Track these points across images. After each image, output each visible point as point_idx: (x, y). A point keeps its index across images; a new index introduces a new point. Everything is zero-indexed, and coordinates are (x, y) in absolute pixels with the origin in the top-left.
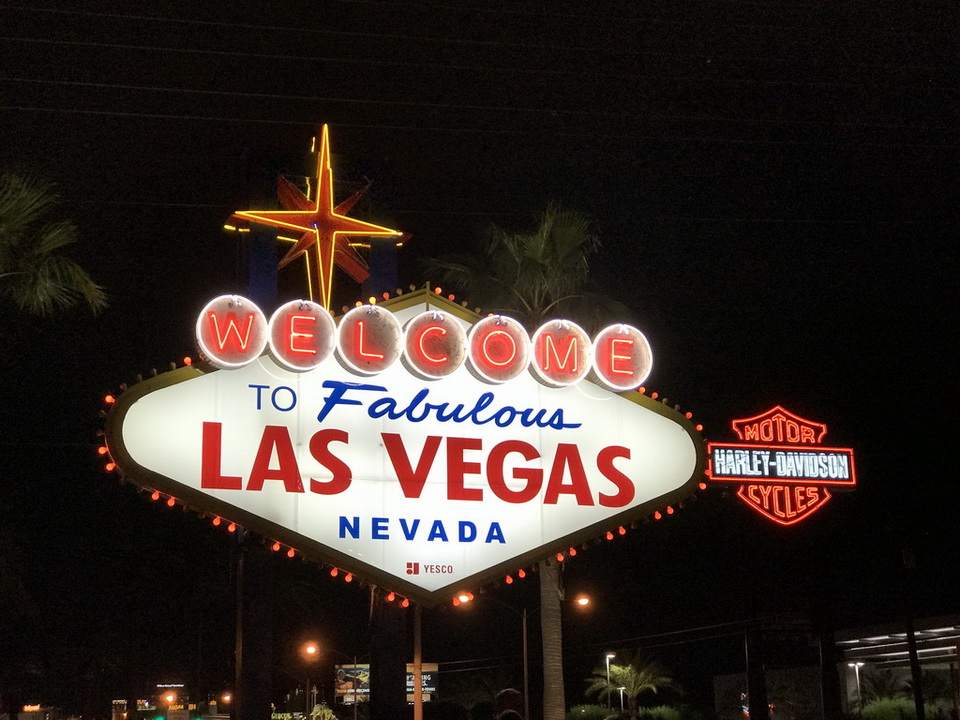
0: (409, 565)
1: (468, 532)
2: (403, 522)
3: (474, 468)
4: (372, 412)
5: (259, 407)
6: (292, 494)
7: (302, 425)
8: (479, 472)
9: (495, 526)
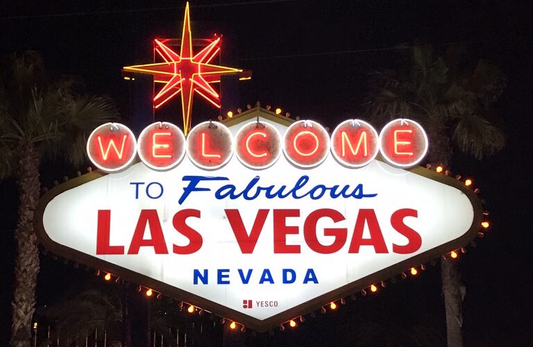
0: (245, 302)
1: (289, 277)
2: (240, 272)
3: (294, 230)
4: (218, 196)
5: (137, 197)
6: (160, 256)
7: (167, 209)
8: (297, 233)
9: (310, 271)
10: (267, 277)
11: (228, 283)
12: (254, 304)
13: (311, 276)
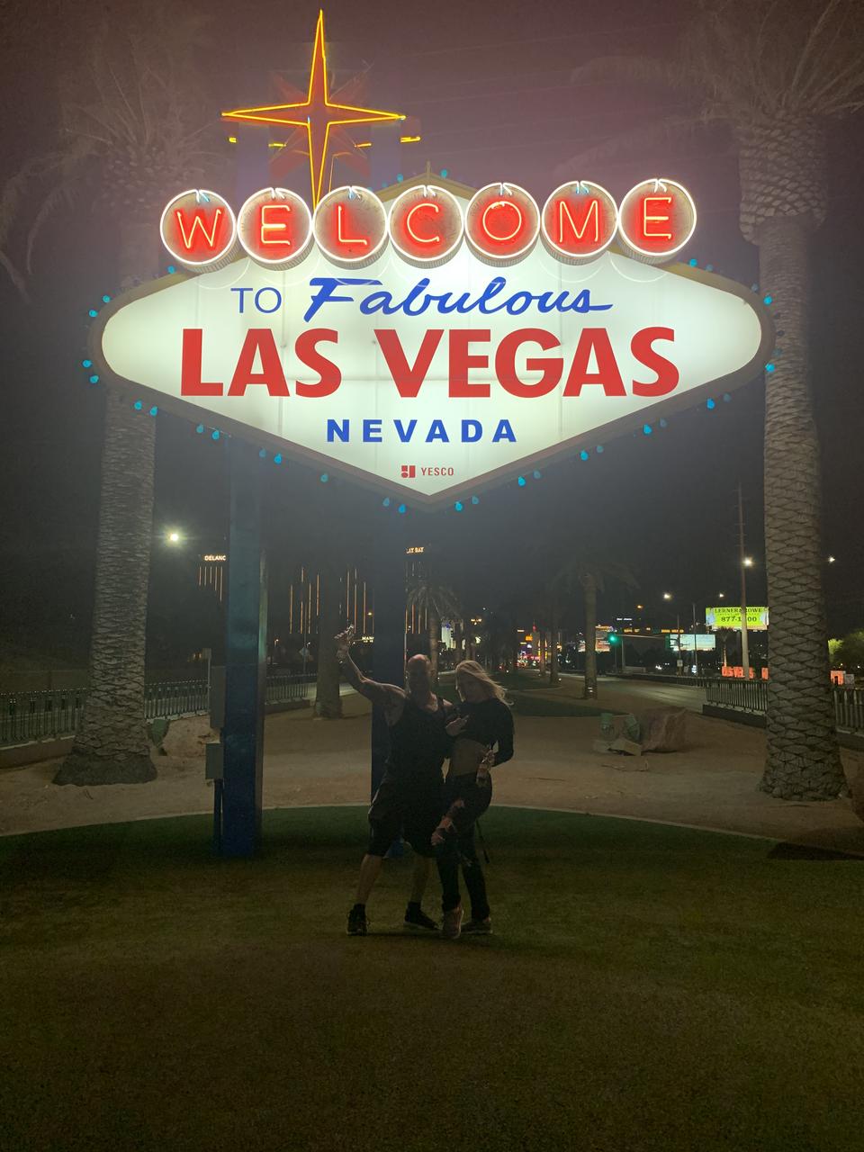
0: (404, 468)
1: (472, 431)
2: (398, 424)
3: (482, 362)
4: (365, 308)
5: (241, 311)
6: (276, 398)
7: (287, 325)
8: (487, 366)
9: (504, 423)
10: (438, 431)
11: (379, 440)
12: (418, 471)
13: (505, 431)
